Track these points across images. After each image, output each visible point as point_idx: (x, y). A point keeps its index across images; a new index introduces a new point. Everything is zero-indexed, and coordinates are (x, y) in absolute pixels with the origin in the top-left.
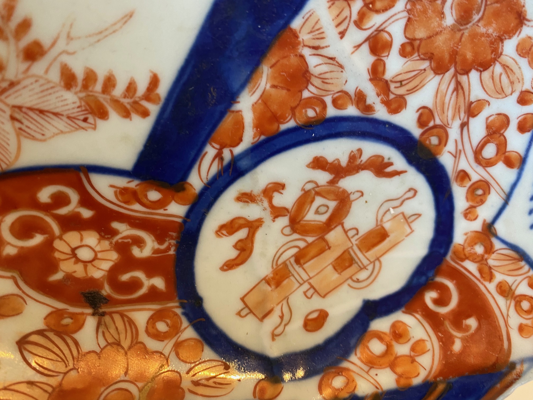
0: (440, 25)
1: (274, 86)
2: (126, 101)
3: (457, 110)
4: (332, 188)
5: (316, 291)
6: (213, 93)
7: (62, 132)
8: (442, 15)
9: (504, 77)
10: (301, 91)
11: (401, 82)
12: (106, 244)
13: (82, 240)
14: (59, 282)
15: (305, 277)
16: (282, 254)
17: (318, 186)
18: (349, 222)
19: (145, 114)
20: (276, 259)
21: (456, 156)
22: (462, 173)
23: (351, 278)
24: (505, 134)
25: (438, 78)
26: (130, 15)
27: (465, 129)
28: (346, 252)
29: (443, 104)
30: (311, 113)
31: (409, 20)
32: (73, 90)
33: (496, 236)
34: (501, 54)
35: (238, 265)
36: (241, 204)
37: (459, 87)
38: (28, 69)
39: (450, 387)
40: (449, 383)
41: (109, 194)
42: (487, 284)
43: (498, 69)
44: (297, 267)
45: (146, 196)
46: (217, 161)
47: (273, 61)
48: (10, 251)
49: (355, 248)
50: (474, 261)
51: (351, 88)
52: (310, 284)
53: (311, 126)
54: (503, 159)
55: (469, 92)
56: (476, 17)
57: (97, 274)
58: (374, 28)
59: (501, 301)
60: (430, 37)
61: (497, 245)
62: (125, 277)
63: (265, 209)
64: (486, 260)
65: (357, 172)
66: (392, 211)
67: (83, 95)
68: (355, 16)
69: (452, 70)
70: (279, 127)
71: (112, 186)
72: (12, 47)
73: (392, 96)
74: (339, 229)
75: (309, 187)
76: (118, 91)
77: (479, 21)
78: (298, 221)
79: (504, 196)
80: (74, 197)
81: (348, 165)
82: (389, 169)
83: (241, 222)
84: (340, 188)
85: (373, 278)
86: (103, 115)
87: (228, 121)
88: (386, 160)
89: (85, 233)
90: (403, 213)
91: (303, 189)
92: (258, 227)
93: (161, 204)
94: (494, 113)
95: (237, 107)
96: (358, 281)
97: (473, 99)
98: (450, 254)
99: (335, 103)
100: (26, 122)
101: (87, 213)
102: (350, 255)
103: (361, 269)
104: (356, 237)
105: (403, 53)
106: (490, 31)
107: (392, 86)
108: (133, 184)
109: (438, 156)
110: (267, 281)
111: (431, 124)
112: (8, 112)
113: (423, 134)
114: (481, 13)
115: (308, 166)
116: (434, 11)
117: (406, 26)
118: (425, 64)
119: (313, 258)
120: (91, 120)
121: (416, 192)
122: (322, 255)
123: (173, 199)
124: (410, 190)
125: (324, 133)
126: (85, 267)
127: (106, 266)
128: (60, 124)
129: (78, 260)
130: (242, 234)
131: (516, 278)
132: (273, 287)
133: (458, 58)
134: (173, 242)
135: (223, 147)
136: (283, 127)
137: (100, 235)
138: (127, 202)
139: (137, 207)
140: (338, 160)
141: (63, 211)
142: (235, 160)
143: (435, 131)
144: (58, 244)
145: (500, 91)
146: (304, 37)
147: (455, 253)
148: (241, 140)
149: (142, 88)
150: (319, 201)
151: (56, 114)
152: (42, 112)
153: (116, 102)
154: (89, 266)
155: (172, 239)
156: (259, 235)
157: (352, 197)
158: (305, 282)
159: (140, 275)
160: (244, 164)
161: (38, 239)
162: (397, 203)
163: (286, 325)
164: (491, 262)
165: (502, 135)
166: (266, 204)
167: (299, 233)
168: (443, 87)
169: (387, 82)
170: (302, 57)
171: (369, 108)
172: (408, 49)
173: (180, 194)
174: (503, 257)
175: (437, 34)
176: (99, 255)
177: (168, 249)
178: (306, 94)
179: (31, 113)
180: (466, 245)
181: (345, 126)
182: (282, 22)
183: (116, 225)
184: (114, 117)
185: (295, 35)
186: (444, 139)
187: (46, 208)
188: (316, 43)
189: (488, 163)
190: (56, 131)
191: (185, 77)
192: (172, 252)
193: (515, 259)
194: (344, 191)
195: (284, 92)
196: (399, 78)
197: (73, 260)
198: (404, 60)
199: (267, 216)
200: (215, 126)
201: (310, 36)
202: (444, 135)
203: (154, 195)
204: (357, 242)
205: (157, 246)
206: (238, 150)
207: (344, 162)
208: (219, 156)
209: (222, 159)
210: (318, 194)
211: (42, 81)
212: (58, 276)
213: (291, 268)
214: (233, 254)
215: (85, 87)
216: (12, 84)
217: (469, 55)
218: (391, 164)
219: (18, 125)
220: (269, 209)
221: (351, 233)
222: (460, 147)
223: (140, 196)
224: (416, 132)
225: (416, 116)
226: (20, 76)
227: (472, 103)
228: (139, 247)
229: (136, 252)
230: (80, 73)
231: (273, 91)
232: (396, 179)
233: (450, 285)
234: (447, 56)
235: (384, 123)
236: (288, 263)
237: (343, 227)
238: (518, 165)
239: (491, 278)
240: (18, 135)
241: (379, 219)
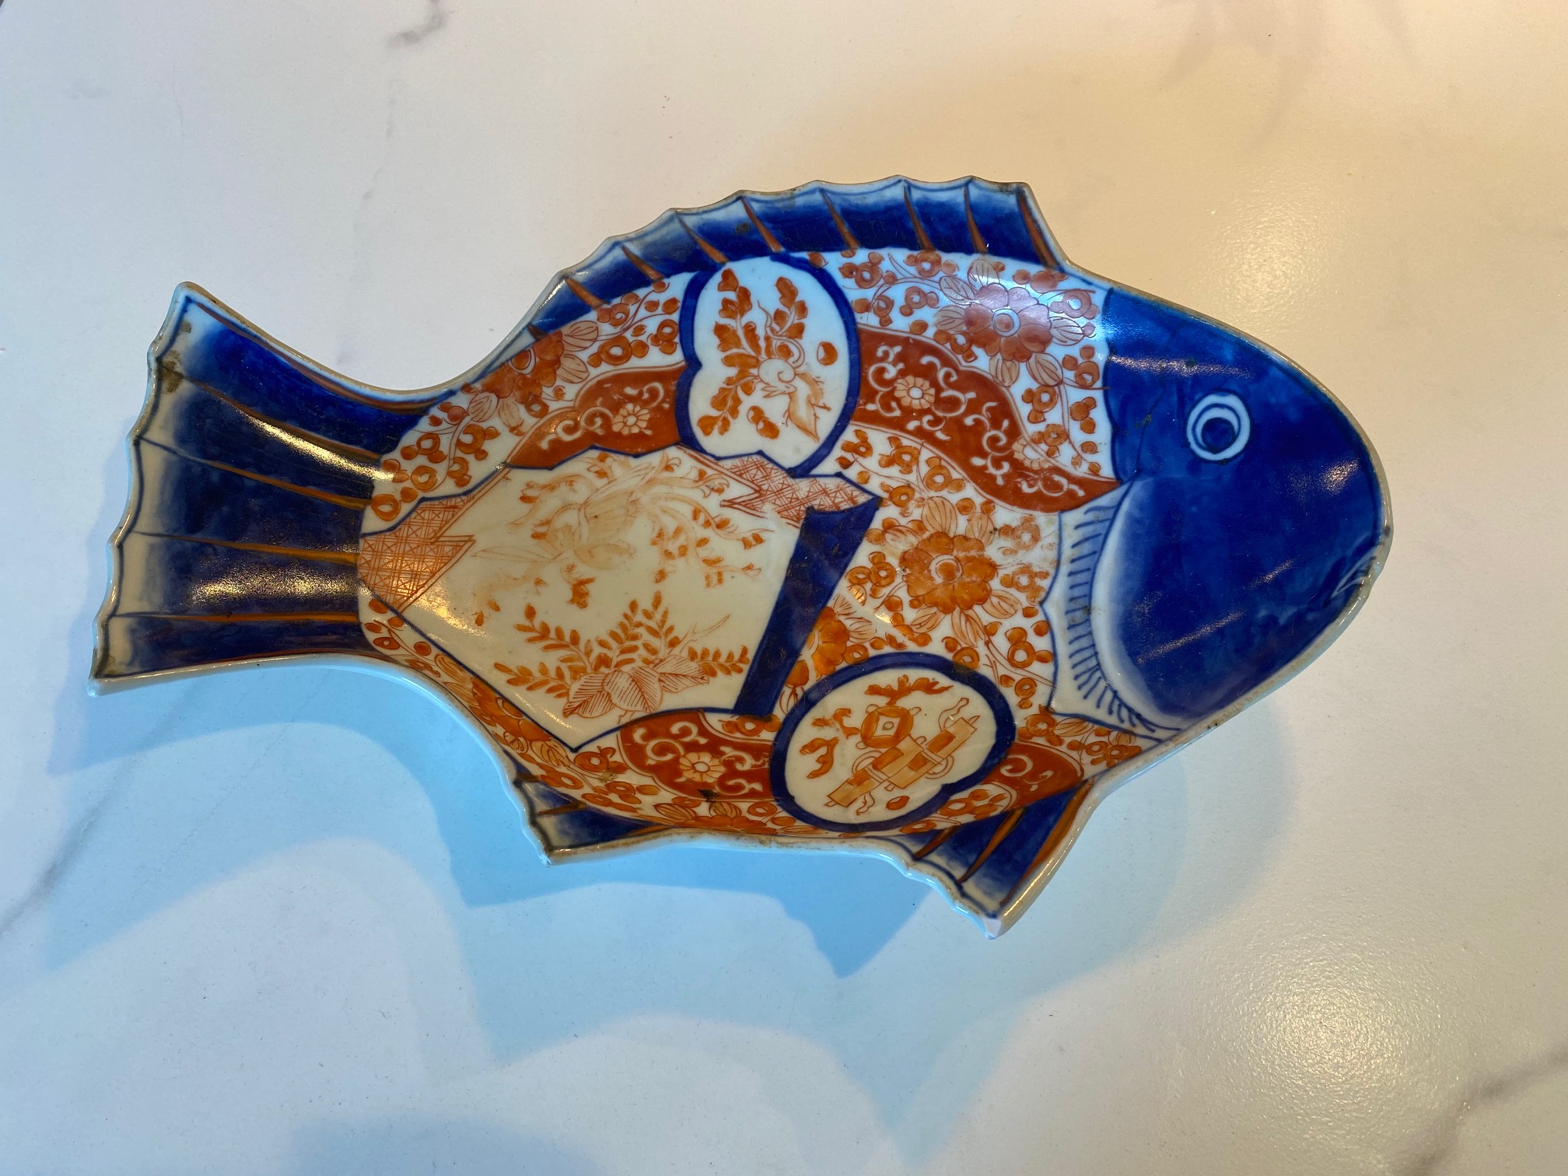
0: (933, 584)
1: (824, 642)
2: (727, 665)
3: (976, 634)
4: (892, 708)
5: (896, 785)
6: (783, 652)
7: (688, 687)
8: (932, 578)
9: (1002, 604)
10: (845, 642)
11: (920, 624)
12: (716, 761)
13: (699, 758)
14: (683, 782)
15: (884, 777)
16: (858, 765)
17: (879, 708)
18: (915, 733)
19: (740, 671)
20: (855, 767)
21: (993, 665)
22: (1004, 678)
23: (927, 772)
24: (1027, 640)
25: (948, 617)
26: (728, 617)
27: (990, 645)
28: (919, 755)
29: (962, 632)
30: (857, 656)
31: (908, 586)
32: (695, 661)
33: (1055, 713)
34: (991, 590)
35: (822, 774)
36: (817, 728)
37: (968, 618)
38: (670, 652)
39: (1027, 810)
40: (1025, 808)
41: (718, 726)
42: (1059, 748)
43: (995, 600)
44: (875, 772)
45: (744, 727)
46: (792, 697)
47: (820, 628)
48: (651, 762)
49: (926, 751)
50: (1040, 735)
51: (881, 634)
52: (889, 781)
53: (859, 664)
54: (1035, 658)
55: (980, 619)
56: (959, 574)
57: (710, 780)
58: (885, 596)
59: (1074, 754)
60: (928, 593)
61: (1058, 719)
62: (731, 783)
63: (838, 730)
64: (1052, 731)
65: (910, 693)
66: (952, 718)
67: (701, 663)
68: (869, 592)
69: (958, 609)
70: (835, 668)
71: (720, 721)
72: (663, 641)
73: (916, 635)
74: (908, 738)
75: (871, 709)
76: (722, 659)
77: (962, 575)
78: (869, 736)
79: (1051, 684)
80: (694, 729)
81: (899, 689)
82: (937, 687)
83: (820, 742)
84: (898, 707)
85: (948, 769)
86: (713, 674)
87: (796, 670)
88: (931, 681)
89: (702, 754)
90: (963, 718)
91: (867, 712)
92: (834, 745)
93: (755, 732)
94: (1010, 628)
95: (801, 658)
96: (934, 773)
97: (985, 624)
98: (1017, 736)
99: (872, 645)
100: (667, 682)
101: (703, 741)
102: (923, 757)
103: (936, 765)
104: (925, 743)
105: (912, 605)
106: (974, 579)
107: (914, 628)
108: (735, 719)
109: (976, 670)
110: (849, 782)
111: (959, 648)
112: (658, 676)
113: (954, 656)
114: (961, 571)
115: (866, 693)
116: (925, 577)
117: (908, 589)
118: (934, 610)
119: (889, 763)
120: (706, 678)
121: (968, 700)
122: (897, 761)
123: (764, 728)
124: (962, 699)
125: (872, 668)
126: (701, 775)
127: (717, 775)
128: (687, 682)
129: (696, 771)
130: (823, 751)
131: (1082, 736)
132: (855, 786)
133: (958, 601)
134: (767, 759)
135: (795, 686)
136: (838, 668)
137: (713, 755)
138: (731, 732)
139: (738, 735)
140: (889, 685)
141: (687, 739)
142: (806, 694)
143: (964, 652)
144: (682, 760)
145: (1005, 613)
146: (837, 610)
147: (1020, 735)
148: (808, 679)
149: (737, 656)
150: (883, 720)
151: (684, 676)
152: (676, 675)
153: (721, 666)
154: (704, 775)
155: (765, 756)
156: (837, 751)
157: (912, 713)
158: (884, 781)
159: (742, 781)
160: (813, 696)
161: (669, 757)
162: (954, 712)
163: (869, 807)
164: (1057, 732)
165: (1025, 642)
166: (838, 726)
167: (872, 747)
168: (956, 620)
169: (908, 626)
170: (840, 621)
171: (901, 646)
172: (916, 603)
173: (769, 724)
174: (1066, 726)
175: (933, 590)
176: (712, 768)
177: (763, 764)
178: (849, 644)
179: (670, 677)
180: (1029, 726)
181: (887, 661)
182: (821, 605)
183: (723, 749)
184: (720, 674)
185: (831, 610)
186: (975, 656)
187: (675, 737)
188: (847, 612)
189: (1024, 665)
190: (684, 686)
191: (764, 646)
192: (766, 766)
193: (1078, 723)
194: (903, 709)
195: (833, 644)
196: (918, 622)
197: (692, 771)
198: (917, 610)
199: (841, 735)
200: (787, 674)
201: (842, 608)
202: (975, 654)
203: (750, 726)
204: (927, 746)
205: (754, 762)
206: (807, 687)
207: (896, 687)
208: (794, 693)
209: (796, 695)
210: (882, 714)
211: (677, 658)
212: (682, 780)
213: (869, 772)
214: (817, 766)
215: (702, 658)
216: (661, 661)
217: (966, 597)
218: (937, 683)
219: (662, 684)
220: (841, 730)
221: (920, 741)
222: (992, 659)
223: (740, 726)
224: (949, 656)
225: (943, 645)
226: (666, 656)
227: (986, 627)
228: (741, 763)
229: (739, 767)
230: (699, 652)
231: (825, 645)
232: (946, 694)
233: (1024, 758)
234: (948, 601)
235: (918, 654)
236: (866, 769)
237: (911, 737)
238: (1051, 658)
239: (1061, 742)
240: (662, 691)
241: (942, 727)
